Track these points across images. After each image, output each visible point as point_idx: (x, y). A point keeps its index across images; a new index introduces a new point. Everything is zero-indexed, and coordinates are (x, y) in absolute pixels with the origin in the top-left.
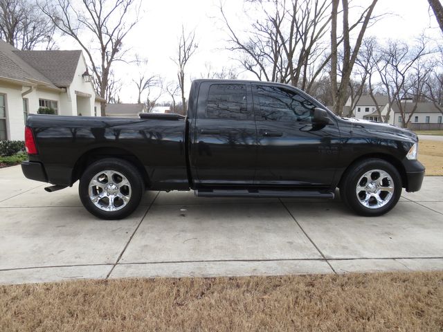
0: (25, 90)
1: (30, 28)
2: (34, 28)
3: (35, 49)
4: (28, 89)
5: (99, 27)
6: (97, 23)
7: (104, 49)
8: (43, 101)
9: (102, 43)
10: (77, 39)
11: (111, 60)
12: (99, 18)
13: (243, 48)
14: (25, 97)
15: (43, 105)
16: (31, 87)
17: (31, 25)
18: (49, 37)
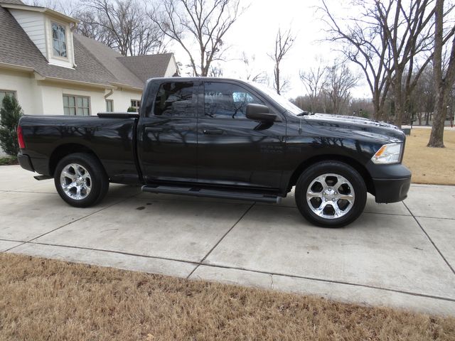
0: (107, 92)
1: (145, 36)
2: (148, 35)
3: (149, 53)
4: (109, 91)
5: (200, 30)
6: (198, 25)
7: (203, 49)
8: (135, 102)
9: (201, 44)
10: (180, 41)
11: (211, 60)
12: (199, 20)
13: (345, 37)
14: (108, 98)
15: (135, 106)
16: (111, 90)
17: (146, 33)
18: (160, 42)
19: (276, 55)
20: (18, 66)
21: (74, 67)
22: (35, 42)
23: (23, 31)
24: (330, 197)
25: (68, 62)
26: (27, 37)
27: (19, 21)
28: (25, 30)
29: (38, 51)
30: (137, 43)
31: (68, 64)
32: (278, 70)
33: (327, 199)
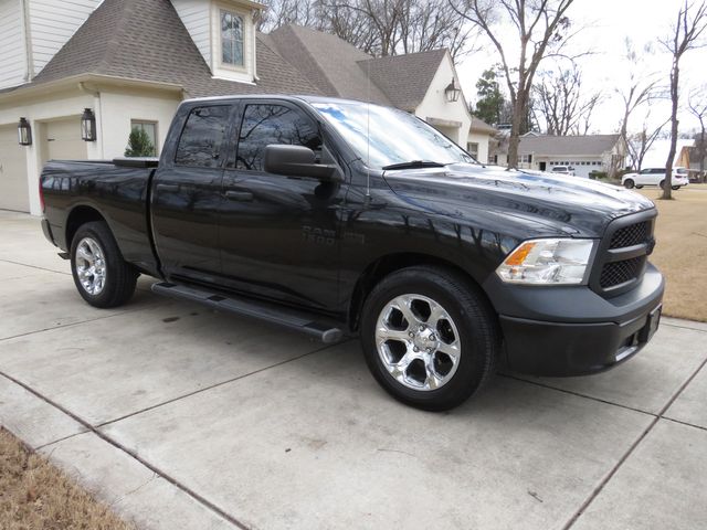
17: (433, 14)
18: (456, 29)
19: (676, 40)
20: (160, 83)
21: (255, 81)
22: (198, 45)
23: (184, 29)
24: (421, 343)
25: (246, 73)
26: (189, 38)
27: (180, 14)
28: (187, 26)
29: (199, 58)
30: (418, 35)
31: (245, 75)
32: (677, 70)
33: (417, 349)
